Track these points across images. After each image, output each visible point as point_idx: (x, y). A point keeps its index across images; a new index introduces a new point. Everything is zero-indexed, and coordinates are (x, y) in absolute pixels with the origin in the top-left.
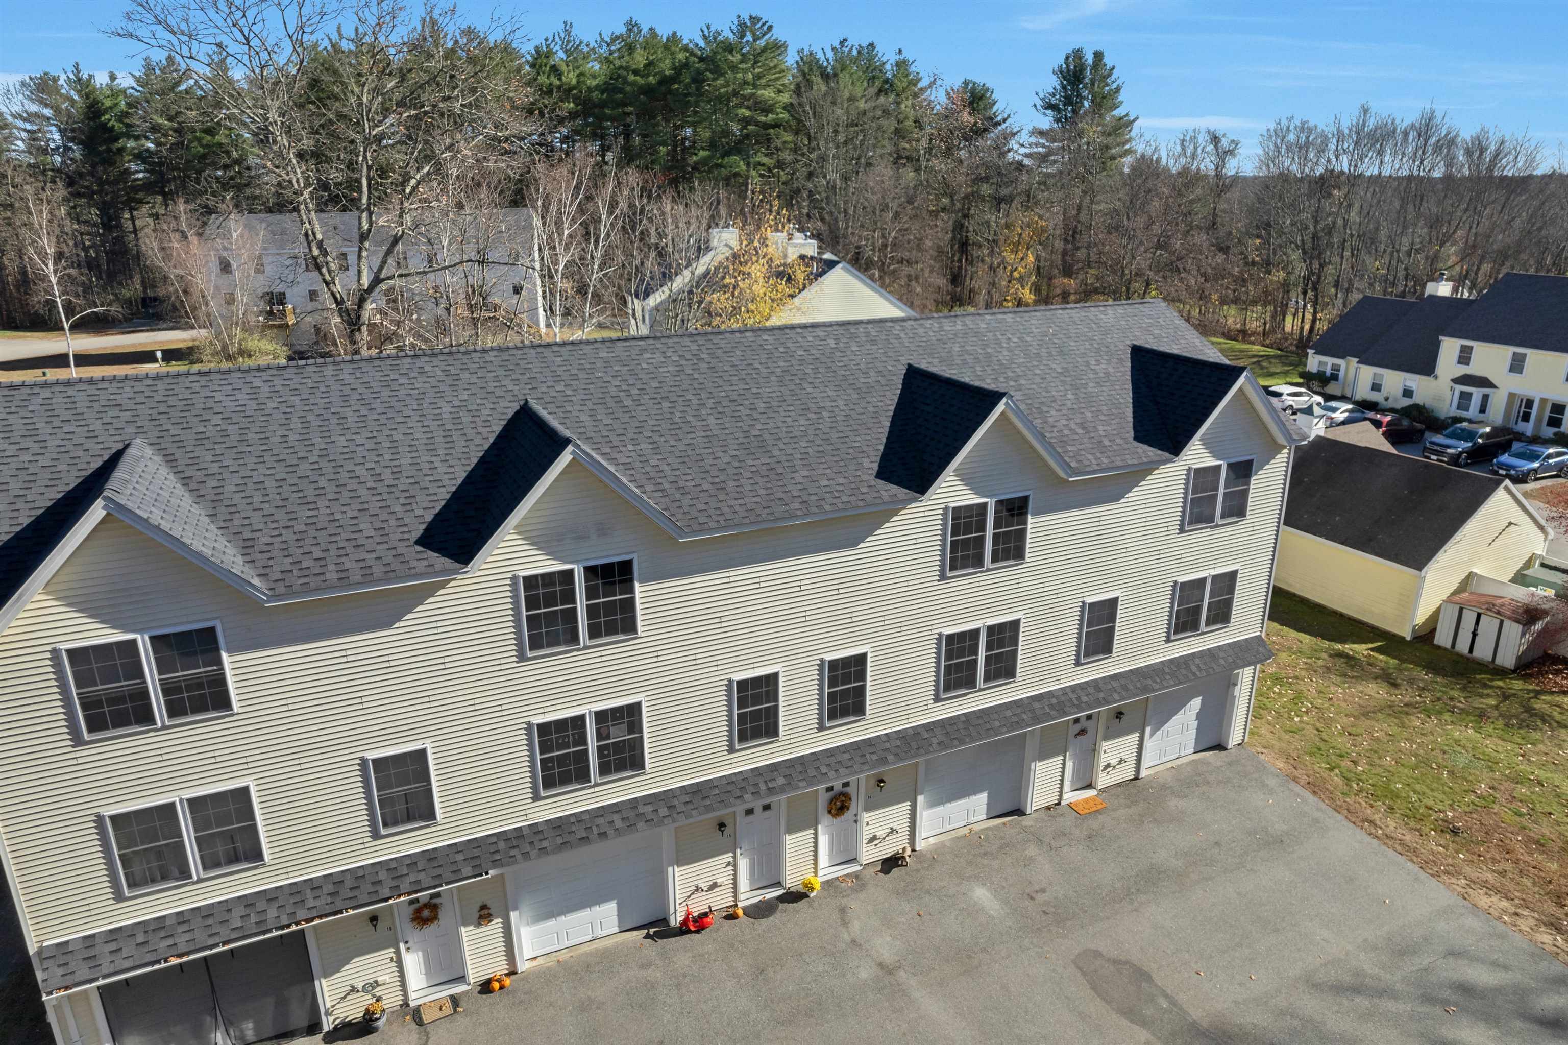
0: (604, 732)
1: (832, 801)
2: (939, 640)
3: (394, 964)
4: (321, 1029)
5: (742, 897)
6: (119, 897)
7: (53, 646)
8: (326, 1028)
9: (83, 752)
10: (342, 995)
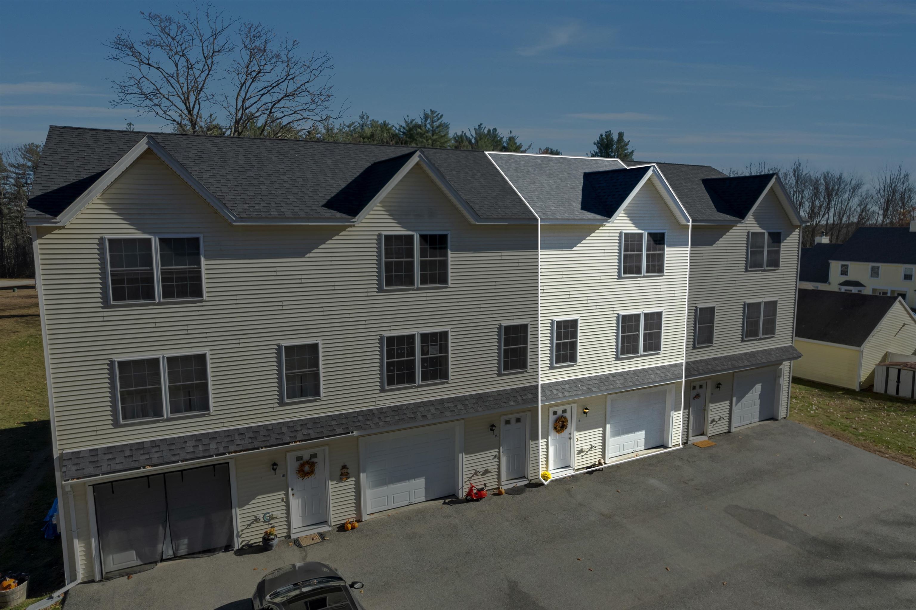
0: (425, 349)
1: (556, 421)
2: (618, 317)
3: (284, 504)
4: (233, 547)
5: (503, 483)
6: (116, 424)
7: (101, 235)
8: (236, 547)
9: (110, 313)
10: (249, 523)
